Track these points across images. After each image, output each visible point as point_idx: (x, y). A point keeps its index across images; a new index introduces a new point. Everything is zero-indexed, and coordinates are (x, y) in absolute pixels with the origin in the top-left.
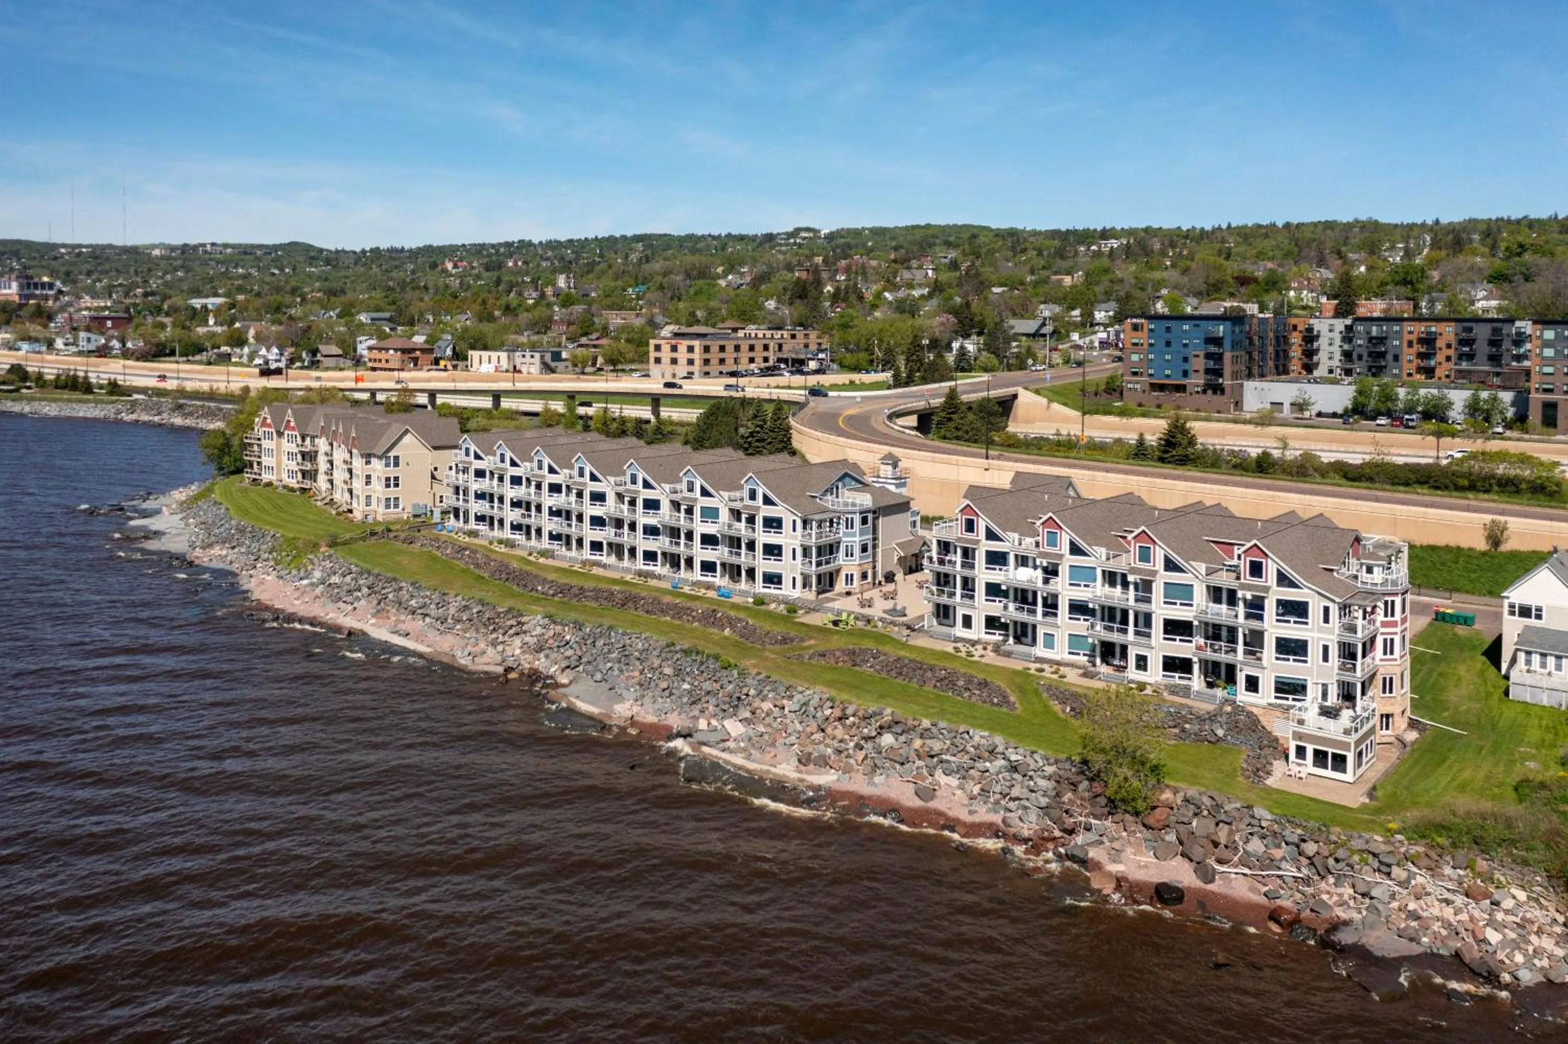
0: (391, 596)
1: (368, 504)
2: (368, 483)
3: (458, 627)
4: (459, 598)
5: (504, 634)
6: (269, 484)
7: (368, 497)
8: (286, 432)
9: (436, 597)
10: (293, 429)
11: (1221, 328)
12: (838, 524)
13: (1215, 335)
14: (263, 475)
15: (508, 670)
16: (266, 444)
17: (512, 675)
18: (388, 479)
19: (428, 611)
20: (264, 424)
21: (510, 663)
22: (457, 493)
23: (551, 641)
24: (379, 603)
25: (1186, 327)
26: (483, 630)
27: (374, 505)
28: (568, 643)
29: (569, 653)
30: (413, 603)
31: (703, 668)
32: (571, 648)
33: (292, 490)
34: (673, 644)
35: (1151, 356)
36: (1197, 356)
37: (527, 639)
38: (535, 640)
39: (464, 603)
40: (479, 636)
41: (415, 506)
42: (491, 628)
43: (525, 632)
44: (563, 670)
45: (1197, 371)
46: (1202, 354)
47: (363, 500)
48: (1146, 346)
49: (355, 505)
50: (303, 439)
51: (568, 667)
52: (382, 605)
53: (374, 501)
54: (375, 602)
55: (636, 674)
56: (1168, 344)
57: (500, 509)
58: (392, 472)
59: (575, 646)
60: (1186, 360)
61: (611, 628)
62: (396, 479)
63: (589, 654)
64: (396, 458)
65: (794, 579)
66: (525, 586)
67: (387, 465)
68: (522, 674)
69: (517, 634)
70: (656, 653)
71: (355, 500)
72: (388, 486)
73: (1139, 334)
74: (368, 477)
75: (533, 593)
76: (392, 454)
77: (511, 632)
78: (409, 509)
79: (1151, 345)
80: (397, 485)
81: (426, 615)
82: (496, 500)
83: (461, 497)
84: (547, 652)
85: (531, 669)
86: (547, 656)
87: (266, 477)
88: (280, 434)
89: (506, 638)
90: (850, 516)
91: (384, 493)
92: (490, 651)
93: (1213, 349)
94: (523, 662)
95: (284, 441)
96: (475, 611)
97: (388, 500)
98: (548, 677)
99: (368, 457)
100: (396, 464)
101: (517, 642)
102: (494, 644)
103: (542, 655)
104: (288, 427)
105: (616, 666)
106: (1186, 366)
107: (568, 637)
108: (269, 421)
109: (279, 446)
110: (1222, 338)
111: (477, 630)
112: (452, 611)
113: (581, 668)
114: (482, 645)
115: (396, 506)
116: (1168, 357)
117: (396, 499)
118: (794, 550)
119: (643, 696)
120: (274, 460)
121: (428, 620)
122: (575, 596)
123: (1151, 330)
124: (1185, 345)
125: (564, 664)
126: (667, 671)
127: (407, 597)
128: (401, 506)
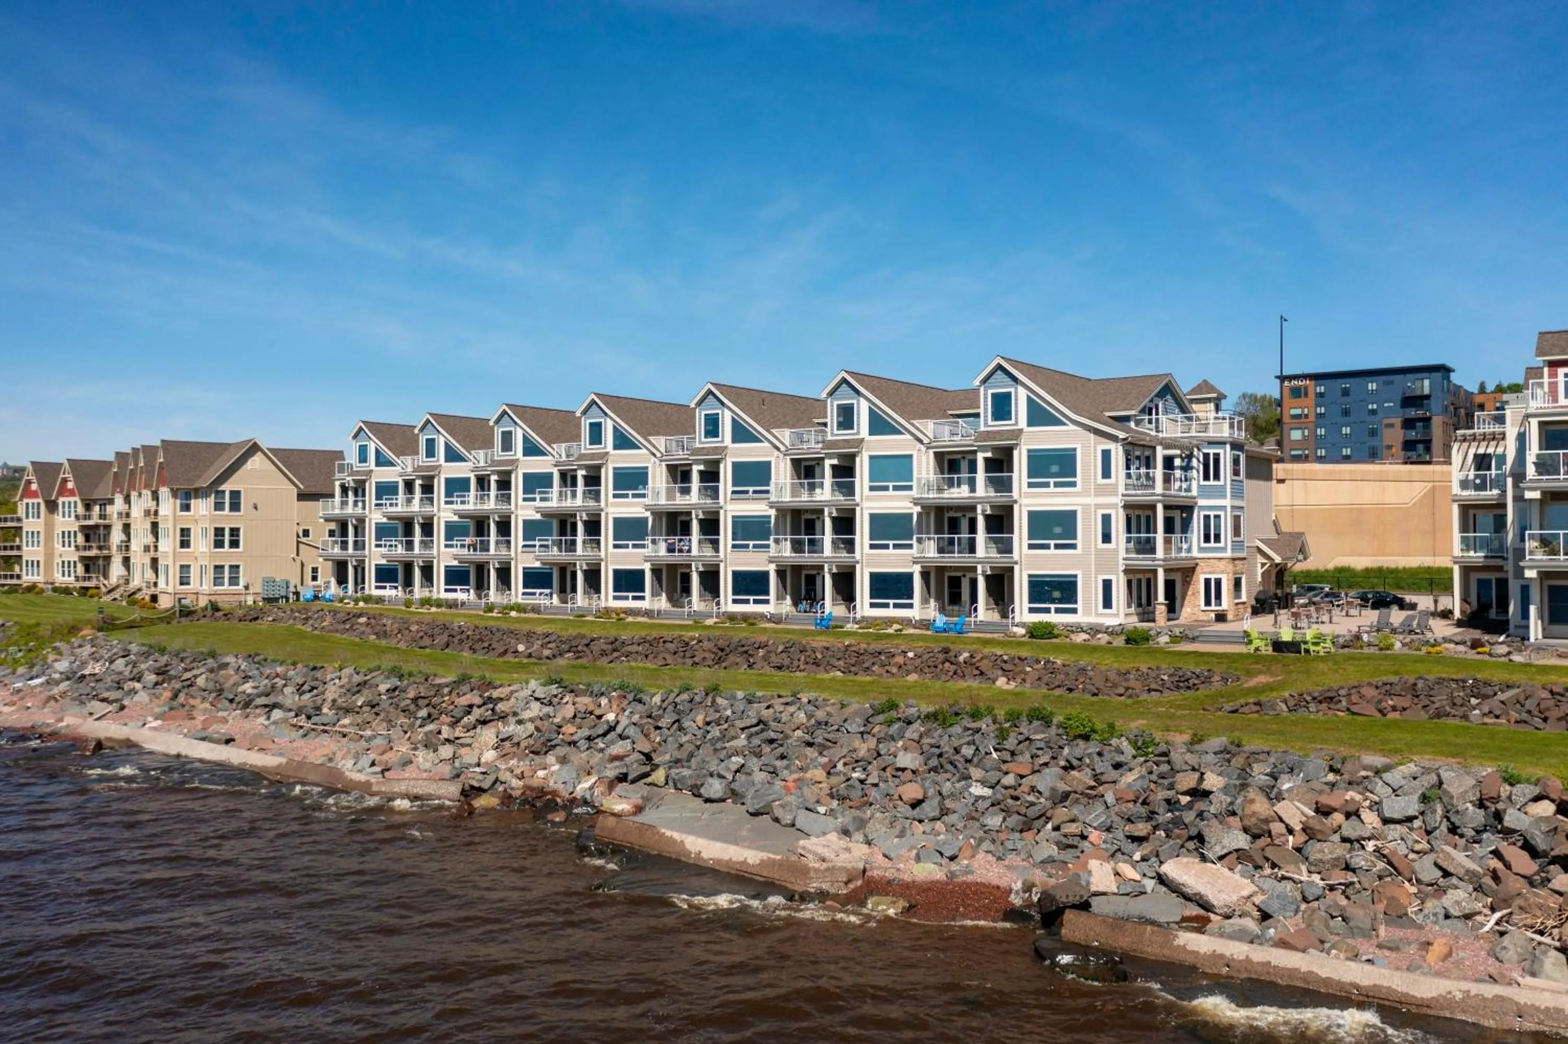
0: (201, 681)
1: (184, 581)
2: (185, 544)
3: (346, 721)
4: (347, 671)
5: (453, 725)
6: (32, 588)
7: (185, 568)
8: (61, 500)
9: (297, 675)
10: (71, 493)
11: (1426, 383)
12: (1187, 468)
13: (1418, 393)
14: (24, 577)
15: (471, 792)
16: (30, 525)
17: (481, 802)
18: (219, 532)
19: (280, 699)
20: (28, 493)
21: (474, 777)
22: (344, 533)
23: (569, 729)
24: (175, 696)
25: (1372, 386)
26: (402, 720)
27: (194, 585)
28: (612, 729)
29: (619, 748)
30: (248, 687)
31: (1011, 743)
32: (622, 737)
33: (67, 591)
34: (893, 706)
35: (1321, 431)
36: (1391, 426)
37: (511, 728)
38: (530, 727)
39: (357, 679)
40: (396, 733)
41: (269, 582)
42: (423, 713)
43: (503, 717)
44: (611, 786)
45: (1390, 447)
46: (1398, 422)
47: (175, 574)
48: (1312, 418)
49: (162, 585)
50: (88, 507)
51: (622, 778)
52: (182, 698)
53: (194, 574)
54: (167, 694)
55: (820, 774)
56: (1346, 413)
57: (426, 545)
58: (227, 520)
59: (631, 731)
60: (1373, 433)
61: (713, 690)
62: (235, 532)
63: (671, 745)
64: (235, 495)
65: (1107, 585)
66: (489, 648)
67: (219, 506)
68: (507, 798)
69: (484, 722)
70: (855, 726)
71: (162, 577)
72: (219, 544)
73: (1302, 401)
74: (185, 532)
75: (509, 658)
76: (227, 487)
77: (471, 718)
78: (257, 588)
79: (1320, 415)
80: (235, 544)
81: (275, 706)
82: (417, 530)
83: (351, 539)
84: (561, 751)
85: (527, 788)
86: (563, 760)
87: (28, 578)
88: (52, 506)
89: (458, 732)
90: (1211, 451)
91: (212, 556)
92: (423, 758)
93: (1412, 413)
94: (505, 776)
95: (58, 518)
96: (383, 688)
97: (219, 568)
98: (573, 802)
99: (186, 496)
100: (235, 507)
101: (488, 735)
102: (430, 745)
103: (551, 758)
104: (63, 491)
105: (754, 764)
106: (1373, 442)
107: (611, 717)
108: (34, 487)
109: (49, 527)
110: (1428, 397)
111: (390, 724)
112: (332, 692)
113: (659, 776)
114: (404, 748)
115: (234, 581)
116: (1346, 430)
117: (235, 568)
118: (1106, 519)
119: (861, 824)
120: (41, 548)
121: (277, 714)
122: (604, 653)
123: (1321, 395)
124: (1373, 412)
125: (611, 772)
126: (907, 760)
127: (236, 678)
128: (242, 583)
